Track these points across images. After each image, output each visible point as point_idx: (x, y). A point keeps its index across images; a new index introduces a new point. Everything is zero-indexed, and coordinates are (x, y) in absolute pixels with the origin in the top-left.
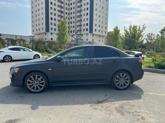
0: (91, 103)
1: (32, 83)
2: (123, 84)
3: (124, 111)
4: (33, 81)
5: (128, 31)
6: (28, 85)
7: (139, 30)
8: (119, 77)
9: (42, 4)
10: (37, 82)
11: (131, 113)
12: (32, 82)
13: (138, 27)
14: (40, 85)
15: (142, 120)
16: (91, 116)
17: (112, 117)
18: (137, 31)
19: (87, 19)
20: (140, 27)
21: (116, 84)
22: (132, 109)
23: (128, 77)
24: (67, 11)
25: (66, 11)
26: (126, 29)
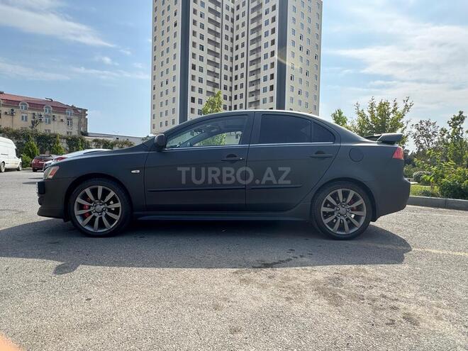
0: (240, 266)
1: (90, 207)
2: (345, 220)
3: (343, 293)
4: (91, 202)
5: (368, 114)
6: (77, 212)
7: (394, 111)
8: (335, 200)
9: (174, 69)
10: (102, 207)
11: (366, 301)
12: (89, 204)
13: (392, 106)
14: (110, 214)
15: (405, 325)
16: (225, 299)
17: (296, 307)
18: (389, 114)
19: (272, 98)
20: (396, 104)
21: (326, 221)
22: (371, 287)
23: (361, 202)
24: (228, 83)
25: (224, 82)
26: (360, 110)
